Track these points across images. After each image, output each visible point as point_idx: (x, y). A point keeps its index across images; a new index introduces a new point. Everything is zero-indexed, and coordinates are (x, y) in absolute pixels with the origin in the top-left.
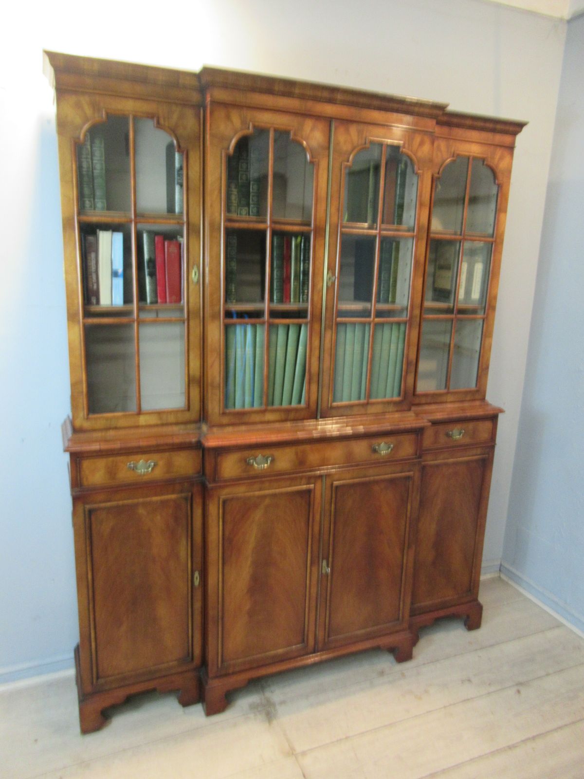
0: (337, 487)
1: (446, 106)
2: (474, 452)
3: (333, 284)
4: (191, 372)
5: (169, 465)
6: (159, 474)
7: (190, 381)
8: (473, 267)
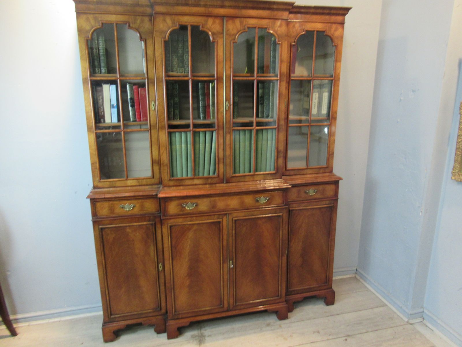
0: (236, 220)
1: (294, 3)
2: (324, 203)
3: (230, 107)
4: (154, 157)
5: (142, 207)
6: (136, 211)
7: (153, 162)
8: (322, 95)
